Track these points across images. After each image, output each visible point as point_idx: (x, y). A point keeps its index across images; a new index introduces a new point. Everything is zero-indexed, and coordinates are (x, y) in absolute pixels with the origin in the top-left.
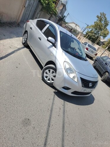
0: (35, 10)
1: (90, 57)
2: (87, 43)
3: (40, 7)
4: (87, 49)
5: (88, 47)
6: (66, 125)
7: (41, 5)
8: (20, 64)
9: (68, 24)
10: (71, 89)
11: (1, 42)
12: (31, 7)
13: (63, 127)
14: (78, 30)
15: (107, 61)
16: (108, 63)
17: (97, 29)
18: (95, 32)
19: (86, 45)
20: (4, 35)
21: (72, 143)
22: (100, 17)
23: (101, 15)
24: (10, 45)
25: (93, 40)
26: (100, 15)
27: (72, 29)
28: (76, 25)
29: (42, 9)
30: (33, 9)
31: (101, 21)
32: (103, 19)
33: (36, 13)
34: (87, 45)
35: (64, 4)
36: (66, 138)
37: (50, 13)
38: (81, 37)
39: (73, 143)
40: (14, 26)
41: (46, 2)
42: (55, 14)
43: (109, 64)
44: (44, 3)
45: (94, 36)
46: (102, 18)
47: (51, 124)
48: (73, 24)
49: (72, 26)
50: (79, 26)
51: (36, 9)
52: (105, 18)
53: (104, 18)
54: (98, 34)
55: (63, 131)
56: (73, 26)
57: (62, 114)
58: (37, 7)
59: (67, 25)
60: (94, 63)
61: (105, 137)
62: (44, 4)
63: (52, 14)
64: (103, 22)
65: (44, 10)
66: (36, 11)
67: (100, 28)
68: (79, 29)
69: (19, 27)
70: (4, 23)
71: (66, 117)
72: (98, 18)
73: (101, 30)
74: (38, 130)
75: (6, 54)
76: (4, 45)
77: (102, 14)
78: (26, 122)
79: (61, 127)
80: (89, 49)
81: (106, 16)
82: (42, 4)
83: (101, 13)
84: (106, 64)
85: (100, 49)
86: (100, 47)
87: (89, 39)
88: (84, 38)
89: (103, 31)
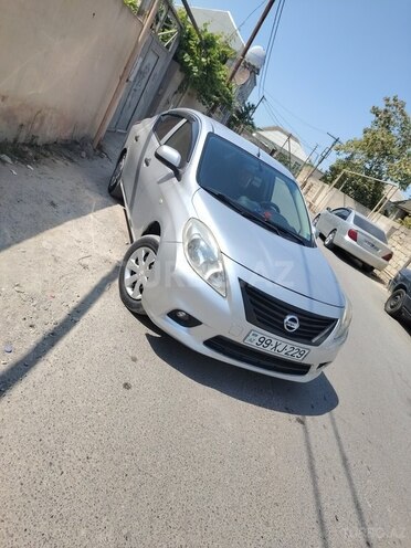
0: (160, 87)
1: (360, 264)
2: (350, 212)
3: (178, 77)
4: (353, 235)
5: (355, 228)
7: (181, 70)
9: (260, 132)
10: (201, 323)
11: (44, 244)
12: (145, 80)
14: (296, 155)
17: (372, 157)
19: (344, 218)
20: (53, 204)
22: (386, 111)
23: (388, 105)
24: (82, 255)
26: (382, 107)
27: (274, 151)
28: (290, 136)
30: (152, 86)
31: (387, 127)
32: (397, 120)
33: (163, 101)
34: (352, 217)
35: (254, 67)
37: (210, 100)
38: (311, 181)
40: (84, 154)
41: (203, 60)
42: (227, 103)
44: (195, 64)
45: (364, 180)
46: (390, 115)
48: (278, 133)
49: (275, 142)
50: (296, 140)
51: (162, 87)
52: (404, 115)
53: (400, 117)
54: (380, 172)
56: (278, 139)
58: (167, 77)
59: (254, 134)
60: (394, 297)
62: (195, 69)
63: (216, 103)
64: (395, 131)
65: (188, 90)
66: (164, 93)
67: (386, 150)
68: (299, 152)
69: (102, 157)
70: (46, 146)
72: (377, 115)
73: (391, 160)
75: (72, 305)
76: (58, 254)
77: (391, 102)
80: (359, 235)
81: (406, 110)
82: (186, 69)
83: (388, 100)
85: (397, 233)
86: (397, 225)
87: (345, 191)
88: (323, 187)
89: (397, 162)
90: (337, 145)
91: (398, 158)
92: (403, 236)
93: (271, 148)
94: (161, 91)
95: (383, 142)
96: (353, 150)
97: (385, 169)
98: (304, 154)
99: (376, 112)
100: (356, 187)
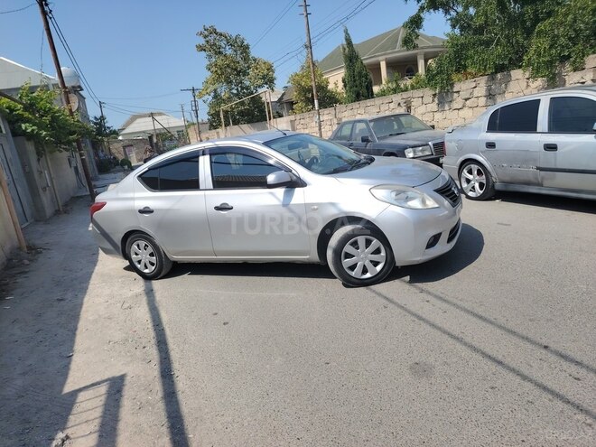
0: (23, 167)
3: (30, 147)
6: (480, 311)
8: (216, 314)
9: (124, 132)
10: (441, 234)
13: (481, 317)
14: (171, 126)
15: (357, 131)
16: (366, 134)
17: (231, 82)
18: (235, 92)
21: (530, 323)
22: (208, 42)
23: (205, 37)
25: (248, 115)
26: (202, 41)
27: (151, 138)
28: (152, 115)
29: (37, 149)
31: (220, 53)
33: (36, 175)
36: (510, 325)
37: (69, 143)
38: (204, 135)
39: (531, 320)
43: (372, 135)
45: (242, 103)
46: (213, 43)
47: (456, 333)
48: (138, 120)
49: (143, 129)
50: (160, 114)
51: (25, 165)
52: (222, 35)
54: (247, 89)
55: (491, 323)
56: (144, 126)
57: (445, 306)
58: (22, 154)
59: (120, 138)
61: (558, 265)
63: (78, 140)
64: (229, 51)
65: (47, 150)
66: (30, 167)
67: (236, 69)
68: (173, 122)
69: (41, 252)
71: (459, 303)
72: (205, 50)
73: (245, 74)
74: (455, 360)
76: (106, 316)
77: (205, 33)
78: (421, 370)
79: (480, 321)
82: (33, 137)
83: (202, 34)
84: (365, 140)
85: (297, 122)
86: (292, 117)
87: (236, 122)
88: (218, 133)
89: (250, 71)
90: (197, 93)
91: (249, 68)
92: (302, 121)
93: (146, 137)
94: (27, 168)
95: (228, 66)
96: (212, 88)
97: (247, 83)
98: (177, 120)
99: (201, 48)
100: (242, 113)
